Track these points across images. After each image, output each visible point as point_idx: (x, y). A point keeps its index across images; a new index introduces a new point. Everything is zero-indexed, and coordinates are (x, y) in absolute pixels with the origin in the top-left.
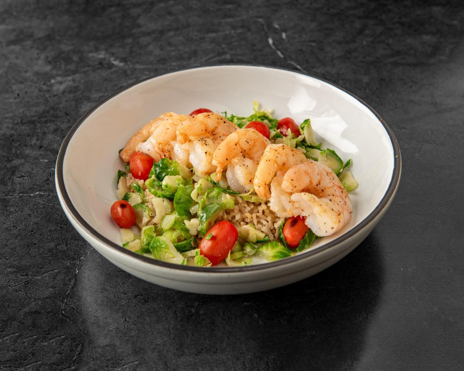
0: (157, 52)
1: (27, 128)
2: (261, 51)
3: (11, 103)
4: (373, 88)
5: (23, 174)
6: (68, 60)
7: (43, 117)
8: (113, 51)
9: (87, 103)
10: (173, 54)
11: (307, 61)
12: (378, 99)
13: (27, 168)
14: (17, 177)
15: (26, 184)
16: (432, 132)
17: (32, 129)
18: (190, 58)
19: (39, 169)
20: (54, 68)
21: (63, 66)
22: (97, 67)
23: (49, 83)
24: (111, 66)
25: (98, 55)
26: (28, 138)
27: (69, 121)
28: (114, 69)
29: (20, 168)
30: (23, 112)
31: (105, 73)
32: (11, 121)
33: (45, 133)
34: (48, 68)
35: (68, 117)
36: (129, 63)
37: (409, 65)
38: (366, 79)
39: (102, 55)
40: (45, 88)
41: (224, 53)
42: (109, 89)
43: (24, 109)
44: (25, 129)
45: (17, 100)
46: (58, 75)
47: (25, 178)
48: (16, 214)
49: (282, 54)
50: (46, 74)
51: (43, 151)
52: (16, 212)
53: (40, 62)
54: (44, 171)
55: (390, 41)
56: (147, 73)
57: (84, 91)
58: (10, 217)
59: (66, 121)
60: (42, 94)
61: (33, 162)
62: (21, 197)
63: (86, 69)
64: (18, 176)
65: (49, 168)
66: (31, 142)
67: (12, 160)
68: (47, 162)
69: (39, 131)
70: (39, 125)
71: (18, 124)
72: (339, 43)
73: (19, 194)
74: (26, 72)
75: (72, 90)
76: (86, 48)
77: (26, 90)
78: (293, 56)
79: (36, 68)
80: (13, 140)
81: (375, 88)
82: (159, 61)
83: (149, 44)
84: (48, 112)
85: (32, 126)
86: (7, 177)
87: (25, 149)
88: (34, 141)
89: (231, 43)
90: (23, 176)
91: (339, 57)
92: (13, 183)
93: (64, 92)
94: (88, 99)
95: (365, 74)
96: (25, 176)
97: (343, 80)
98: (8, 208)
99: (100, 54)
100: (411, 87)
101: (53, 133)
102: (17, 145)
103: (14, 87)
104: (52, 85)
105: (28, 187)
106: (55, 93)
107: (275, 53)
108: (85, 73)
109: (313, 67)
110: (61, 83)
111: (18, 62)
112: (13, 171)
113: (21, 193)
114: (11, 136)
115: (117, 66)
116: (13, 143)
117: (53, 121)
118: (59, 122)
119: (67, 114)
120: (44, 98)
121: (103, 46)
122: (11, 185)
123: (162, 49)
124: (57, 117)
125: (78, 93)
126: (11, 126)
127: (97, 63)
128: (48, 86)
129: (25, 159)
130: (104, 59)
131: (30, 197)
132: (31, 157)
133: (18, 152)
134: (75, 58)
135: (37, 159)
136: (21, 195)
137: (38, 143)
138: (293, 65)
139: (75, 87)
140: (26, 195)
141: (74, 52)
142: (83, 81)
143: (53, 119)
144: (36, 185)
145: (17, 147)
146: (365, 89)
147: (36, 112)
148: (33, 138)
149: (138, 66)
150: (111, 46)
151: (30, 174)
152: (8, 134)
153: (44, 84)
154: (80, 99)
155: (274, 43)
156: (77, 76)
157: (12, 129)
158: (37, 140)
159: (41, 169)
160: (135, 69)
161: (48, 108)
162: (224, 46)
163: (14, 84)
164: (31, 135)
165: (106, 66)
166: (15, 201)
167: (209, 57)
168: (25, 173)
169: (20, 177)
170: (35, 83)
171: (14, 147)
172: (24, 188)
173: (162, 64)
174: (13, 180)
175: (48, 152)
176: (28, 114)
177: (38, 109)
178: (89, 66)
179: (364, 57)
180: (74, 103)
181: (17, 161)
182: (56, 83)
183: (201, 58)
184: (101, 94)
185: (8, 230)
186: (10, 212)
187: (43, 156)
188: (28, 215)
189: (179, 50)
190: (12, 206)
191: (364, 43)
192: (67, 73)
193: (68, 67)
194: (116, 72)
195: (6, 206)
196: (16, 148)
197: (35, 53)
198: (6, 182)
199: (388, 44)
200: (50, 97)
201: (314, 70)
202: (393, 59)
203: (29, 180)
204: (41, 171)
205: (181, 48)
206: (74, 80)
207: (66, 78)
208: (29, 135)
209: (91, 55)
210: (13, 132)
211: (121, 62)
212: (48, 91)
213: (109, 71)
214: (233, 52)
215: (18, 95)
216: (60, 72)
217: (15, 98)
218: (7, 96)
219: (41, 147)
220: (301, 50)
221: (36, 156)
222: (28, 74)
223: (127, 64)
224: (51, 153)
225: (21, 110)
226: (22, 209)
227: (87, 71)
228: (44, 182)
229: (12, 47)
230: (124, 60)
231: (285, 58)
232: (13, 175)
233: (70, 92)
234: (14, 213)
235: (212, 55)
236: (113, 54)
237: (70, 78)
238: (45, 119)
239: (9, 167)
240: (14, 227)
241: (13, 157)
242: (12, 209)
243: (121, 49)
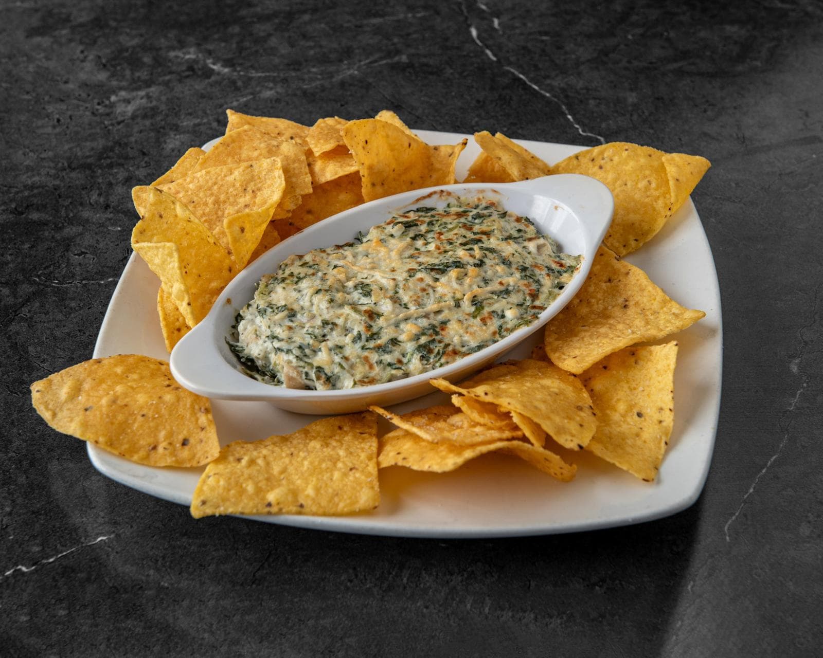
0: (284, 50)
1: (79, 175)
2: (458, 48)
3: (48, 134)
4: (643, 113)
5: (83, 250)
6: (135, 63)
7: (105, 159)
8: (210, 47)
9: (175, 135)
10: (312, 52)
11: (536, 66)
12: (651, 131)
13: (88, 240)
14: (75, 255)
15: (90, 265)
16: (737, 184)
17: (89, 178)
18: (341, 61)
19: (109, 243)
20: (113, 75)
21: (128, 73)
22: (187, 73)
23: (107, 102)
24: (208, 73)
25: (185, 54)
26: (83, 192)
27: (148, 165)
28: (213, 78)
29: (78, 240)
30: (70, 149)
31: (199, 86)
32: (52, 165)
33: (110, 184)
34: (102, 76)
35: (146, 159)
36: (238, 69)
37: (701, 74)
38: (632, 98)
39: (191, 54)
40: (101, 109)
41: (398, 52)
42: (208, 112)
43: (72, 145)
44: (77, 178)
45: (58, 130)
46: (121, 89)
47: (88, 256)
48: (81, 312)
49: (495, 55)
50: (100, 85)
51: (110, 213)
52: (81, 308)
53: (88, 66)
54: (118, 245)
55: (672, 34)
56: (271, 85)
57: (167, 115)
58: (72, 315)
59: (143, 164)
60: (98, 119)
61: (97, 230)
62: (85, 285)
63: (167, 78)
64: (76, 252)
65: (124, 240)
66: (90, 199)
67: (63, 227)
68: (119, 231)
69: (100, 181)
70: (100, 171)
71: (64, 169)
72: (589, 36)
73: (82, 281)
74: (66, 82)
75: (149, 113)
76: (163, 42)
77: (69, 113)
78: (513, 59)
79: (83, 76)
80: (60, 196)
81: (647, 113)
82: (288, 65)
83: (270, 35)
84: (112, 149)
85: (88, 172)
86: (59, 254)
87: (82, 211)
88: (94, 197)
89: (408, 35)
90: (83, 253)
91: (588, 61)
92: (69, 264)
93: (133, 117)
94: (176, 128)
95: (631, 90)
96: (87, 253)
97: (594, 98)
98: (67, 302)
99: (189, 53)
100: (705, 111)
101: (123, 184)
102: (66, 203)
103: (50, 109)
104: (112, 105)
105: (95, 271)
106: (120, 118)
107: (483, 52)
108: (166, 84)
109: (547, 77)
110: (128, 101)
111: (51, 64)
112: (67, 244)
113: (84, 279)
114: (56, 188)
115: (219, 74)
116: (60, 200)
117: (123, 165)
118: (132, 166)
119: (144, 154)
120: (103, 126)
121: (191, 39)
122: (66, 266)
123: (292, 46)
124: (127, 158)
125: (159, 118)
126: (53, 172)
127: (184, 68)
128: (106, 106)
129: (84, 226)
130: (196, 61)
131: (100, 285)
132: (93, 223)
133: (71, 215)
134: (147, 59)
135: (102, 225)
136: (84, 282)
137: (102, 200)
138: (513, 74)
139: (152, 109)
140: (93, 282)
141: (145, 48)
142: (163, 98)
143: (122, 161)
144: (108, 267)
145: (68, 205)
146: (631, 115)
147: (92, 149)
148: (93, 192)
149: (254, 74)
150: (206, 39)
151: (95, 250)
152: (51, 185)
153: (99, 104)
154: (164, 128)
155: (479, 36)
156: (153, 90)
157: (56, 177)
158: (100, 195)
159: (111, 242)
160: (250, 79)
161: (110, 144)
162: (396, 40)
163: (49, 102)
164: (88, 187)
165: (200, 73)
166: (76, 292)
167: (371, 59)
168: (86, 249)
169: (79, 255)
170: (84, 101)
171: (63, 206)
172: (88, 271)
173: (294, 70)
174: (68, 259)
175: (120, 215)
176: (79, 154)
177: (94, 144)
178: (171, 73)
179: (629, 62)
180: (152, 134)
181: (71, 229)
182: (120, 101)
183: (360, 61)
184: (197, 121)
185: (72, 337)
186: (71, 308)
187: (112, 221)
188: (101, 313)
189: (321, 47)
190: (73, 299)
191: (630, 37)
192: (135, 85)
193: (137, 74)
194: (218, 83)
195: (63, 300)
196: (67, 207)
197: (77, 49)
198: (58, 262)
199: (668, 39)
200: (112, 125)
201: (548, 81)
202: (676, 65)
203: (94, 259)
204: (112, 244)
205: (324, 42)
206: (148, 97)
207: (134, 94)
208: (84, 188)
209: (172, 54)
210: (57, 182)
211: (224, 66)
212: (108, 115)
213: (207, 81)
214: (412, 51)
215: (58, 121)
216: (124, 84)
217: (54, 127)
218: (40, 123)
219: (107, 207)
220: (524, 48)
221: (101, 222)
222: (71, 86)
223: (235, 71)
224: (125, 216)
225: (66, 147)
226: (90, 304)
227: (169, 81)
228: (119, 261)
229: (37, 40)
230: (228, 63)
231: (499, 61)
232: (67, 251)
233: (145, 117)
234: (77, 311)
235: (377, 56)
236: (210, 53)
237: (142, 93)
238: (109, 161)
239: (59, 238)
240: (80, 331)
241: (63, 223)
242: (73, 304)
243: (223, 44)
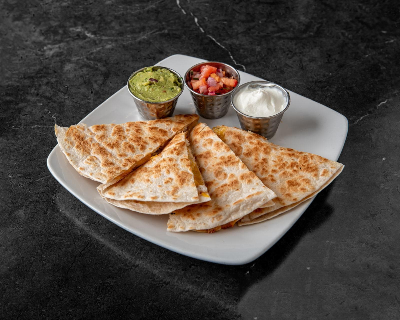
0: (117, 27)
1: (28, 81)
2: (189, 27)
3: (17, 63)
4: (262, 55)
5: (26, 113)
6: (55, 33)
7: (39, 74)
8: (87, 26)
9: (69, 64)
10: (128, 29)
11: (220, 35)
12: (265, 63)
13: (28, 109)
14: (22, 115)
15: (28, 120)
16: (297, 86)
17: (32, 82)
18: (140, 32)
19: (37, 110)
20: (46, 38)
21: (52, 37)
22: (76, 37)
23: (42, 50)
24: (85, 37)
25: (77, 29)
26: (29, 88)
27: (56, 77)
28: (87, 40)
29: (24, 109)
30: (25, 70)
31: (81, 43)
32: (17, 76)
33: (40, 85)
34: (42, 38)
35: (56, 74)
36: (98, 35)
37: (288, 38)
38: (258, 49)
39: (79, 29)
40: (40, 53)
41: (164, 29)
42: (83, 54)
43: (26, 68)
44: (27, 82)
45: (21, 62)
46: (49, 44)
47: (28, 116)
48: (22, 140)
49: (204, 30)
50: (40, 43)
51: (39, 97)
52: (22, 138)
53: (36, 34)
54: (40, 111)
55: (278, 21)
56: (110, 42)
57: (66, 56)
58: (19, 141)
59: (54, 77)
60: (38, 57)
61: (33, 105)
62: (25, 128)
63: (68, 39)
64: (23, 114)
65: (43, 109)
66: (31, 91)
67: (19, 103)
68: (42, 105)
69: (36, 83)
70: (36, 79)
71: (21, 78)
72: (243, 22)
73: (24, 126)
74: (26, 41)
75: (59, 55)
76: (68, 24)
77: (26, 54)
78: (211, 32)
79: (33, 38)
80: (19, 90)
81: (263, 55)
82: (118, 34)
83: (112, 21)
84: (42, 70)
85: (31, 80)
86: (16, 115)
87: (27, 96)
88: (33, 91)
89: (169, 21)
90: (26, 114)
91: (242, 32)
92: (20, 119)
93: (53, 56)
94: (69, 61)
95: (258, 45)
96: (27, 115)
97: (243, 49)
98: (17, 136)
99: (78, 29)
100: (288, 54)
101: (45, 85)
102: (21, 93)
103: (19, 52)
104: (44, 51)
105: (30, 122)
106: (47, 57)
107: (199, 29)
108: (67, 42)
109: (224, 40)
110: (51, 49)
111: (21, 33)
112: (20, 110)
113: (25, 126)
114: (18, 86)
115: (89, 38)
116: (19, 92)
117: (45, 77)
118: (50, 77)
119: (55, 72)
120: (40, 60)
121: (80, 23)
122: (18, 120)
123: (121, 26)
124: (48, 74)
125: (63, 57)
126: (17, 80)
127: (75, 35)
128: (42, 51)
129: (27, 103)
130: (80, 32)
131: (31, 128)
132: (31, 102)
133: (23, 98)
134: (61, 31)
135: (35, 103)
136: (25, 127)
137: (36, 92)
138: (210, 38)
139: (61, 53)
140: (29, 127)
141: (60, 26)
142: (66, 48)
143: (46, 75)
144: (35, 120)
145: (22, 94)
146: (257, 56)
147: (34, 70)
148: (32, 89)
149: (104, 38)
150: (86, 22)
151: (31, 113)
152: (15, 85)
153: (39, 50)
154: (64, 61)
155: (198, 22)
156: (62, 45)
157: (18, 82)
158: (35, 90)
159: (38, 110)
160: (102, 40)
161: (42, 68)
162: (164, 23)
163: (19, 50)
164: (31, 86)
165: (82, 37)
166: (21, 131)
167: (153, 31)
168: (27, 113)
169: (24, 115)
170: (33, 49)
171: (20, 94)
172: (27, 122)
173: (121, 36)
174: (19, 117)
175: (43, 98)
176: (29, 72)
177: (35, 68)
178: (70, 37)
179: (259, 33)
180: (59, 64)
181: (22, 104)
182: (47, 49)
183: (148, 32)
184: (78, 58)
185: (17, 150)
186: (18, 138)
187: (39, 101)
188: (30, 140)
189: (132, 26)
190: (19, 134)
191: (260, 22)
192: (55, 42)
193: (56, 38)
194: (88, 42)
195: (15, 135)
196: (21, 95)
197: (32, 27)
198: (15, 118)
199: (276, 23)
200: (43, 59)
201: (224, 41)
202: (278, 35)
203: (30, 117)
204: (38, 111)
205: (134, 24)
206: (60, 48)
207: (54, 46)
208: (29, 87)
209: (71, 29)
210: (18, 84)
211: (92, 34)
212: (42, 55)
213: (84, 41)
214: (170, 28)
215: (22, 57)
216: (50, 42)
217: (20, 60)
218: (14, 58)
219: (38, 95)
220: (216, 27)
221: (34, 101)
222: (28, 43)
223: (96, 36)
224: (45, 99)
225: (24, 69)
226: (26, 136)
227: (69, 41)
228: (40, 118)
229: (16, 22)
230: (94, 33)
231: (205, 33)
232: (19, 113)
233: (57, 56)
234: (21, 139)
235: (155, 30)
236: (86, 29)
237: (57, 46)
238: (40, 75)
239: (16, 108)
240: (21, 148)
241: (19, 102)
242: (19, 136)
243: (92, 25)
